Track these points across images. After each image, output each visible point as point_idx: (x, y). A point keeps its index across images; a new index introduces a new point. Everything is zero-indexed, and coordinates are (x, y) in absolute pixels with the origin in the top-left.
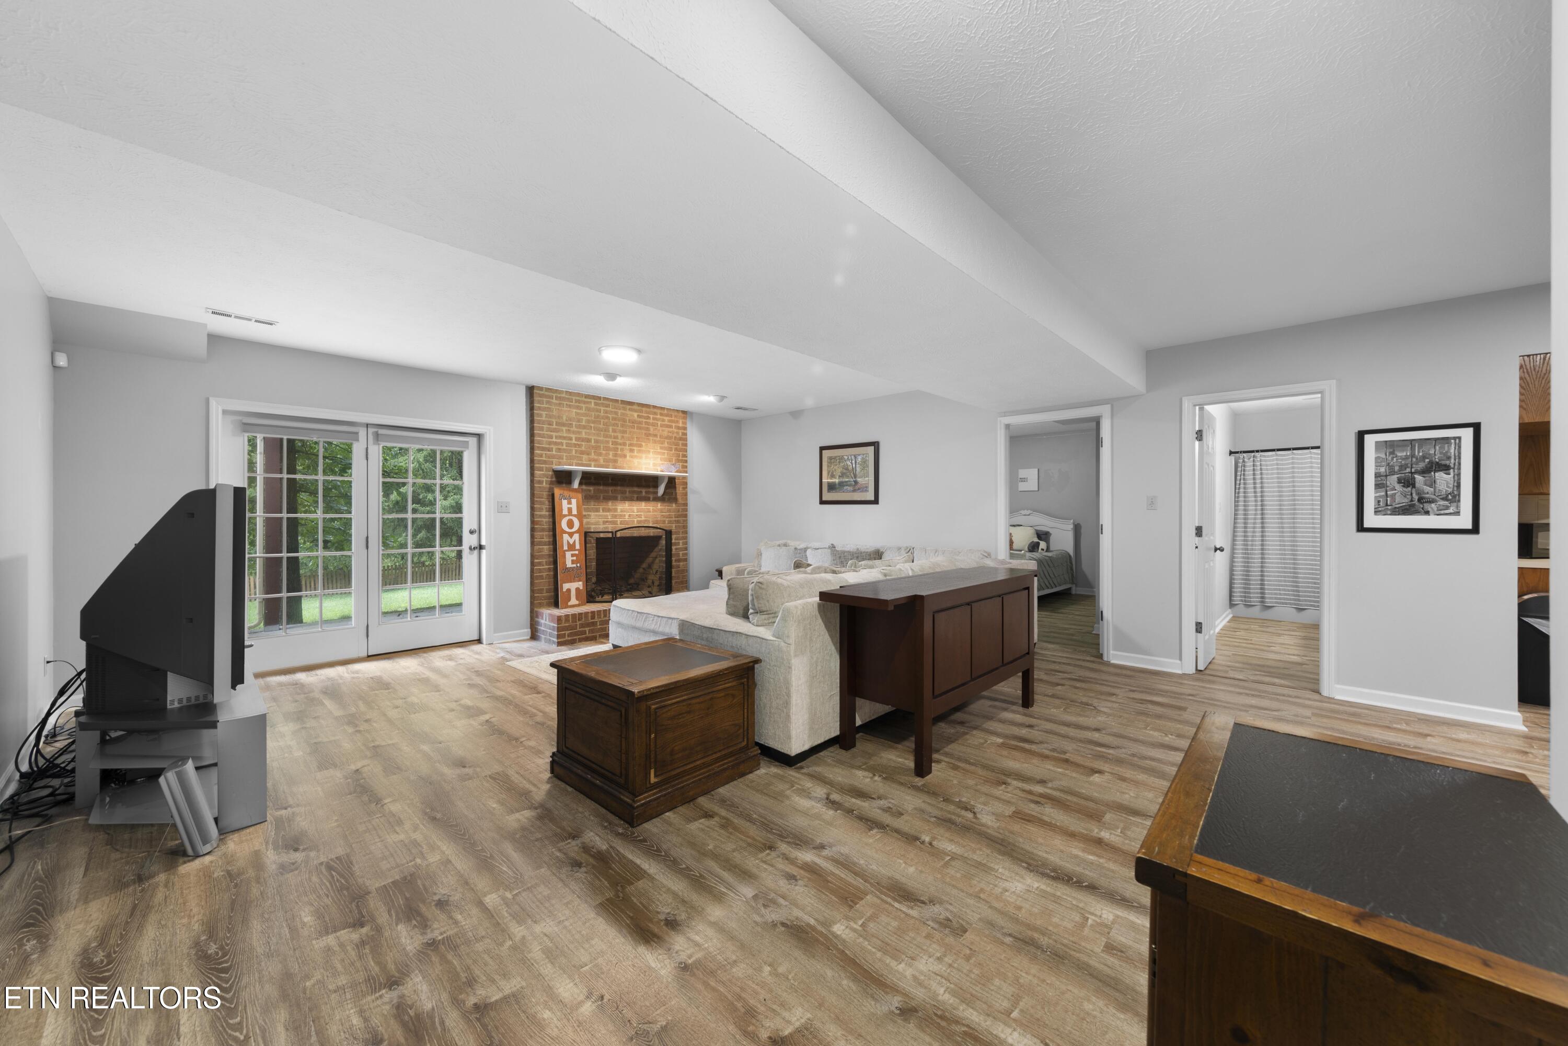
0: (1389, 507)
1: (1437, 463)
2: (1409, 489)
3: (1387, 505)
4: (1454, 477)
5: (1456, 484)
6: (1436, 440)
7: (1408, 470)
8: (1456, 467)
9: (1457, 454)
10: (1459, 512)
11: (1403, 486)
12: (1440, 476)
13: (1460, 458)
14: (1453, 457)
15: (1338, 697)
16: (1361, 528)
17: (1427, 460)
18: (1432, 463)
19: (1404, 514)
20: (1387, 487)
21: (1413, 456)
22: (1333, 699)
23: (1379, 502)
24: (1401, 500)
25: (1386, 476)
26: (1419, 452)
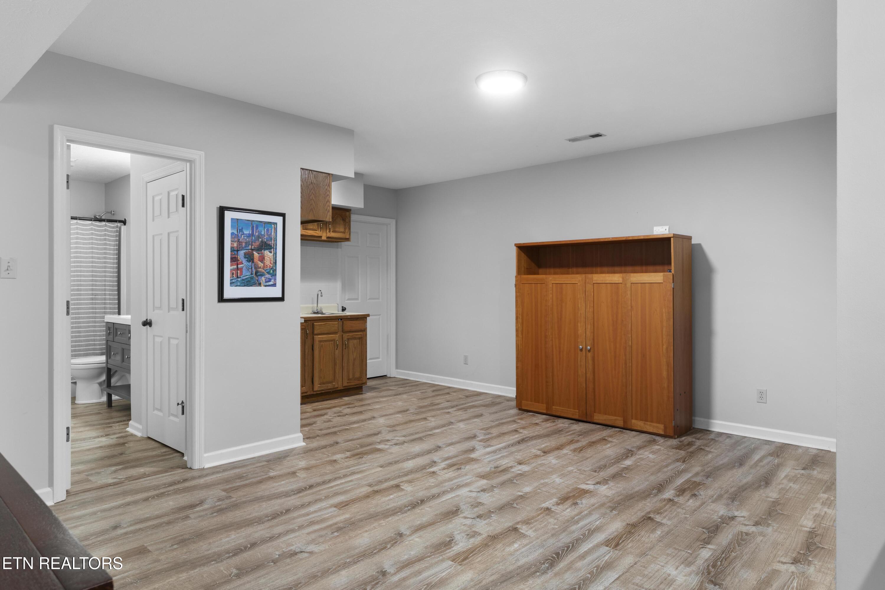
0: (239, 279)
1: (265, 242)
2: (251, 263)
3: (238, 277)
4: (273, 255)
5: (274, 261)
6: (265, 223)
7: (250, 247)
8: (275, 247)
9: (275, 237)
10: (275, 284)
11: (247, 261)
12: (267, 253)
13: (276, 240)
14: (273, 239)
15: (207, 466)
16: (221, 299)
17: (260, 240)
18: (263, 242)
19: (247, 285)
20: (238, 261)
21: (252, 234)
22: (203, 469)
23: (233, 274)
24: (246, 274)
25: (238, 251)
26: (256, 232)
